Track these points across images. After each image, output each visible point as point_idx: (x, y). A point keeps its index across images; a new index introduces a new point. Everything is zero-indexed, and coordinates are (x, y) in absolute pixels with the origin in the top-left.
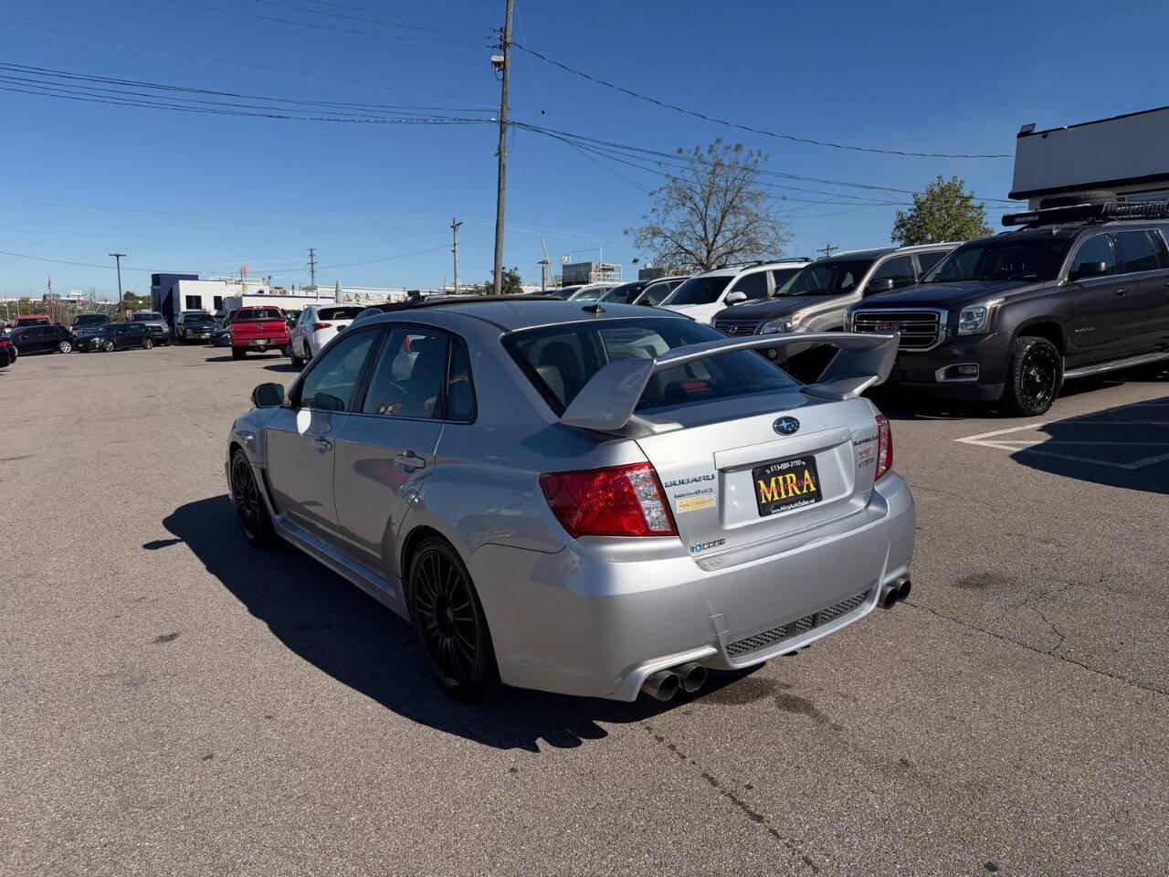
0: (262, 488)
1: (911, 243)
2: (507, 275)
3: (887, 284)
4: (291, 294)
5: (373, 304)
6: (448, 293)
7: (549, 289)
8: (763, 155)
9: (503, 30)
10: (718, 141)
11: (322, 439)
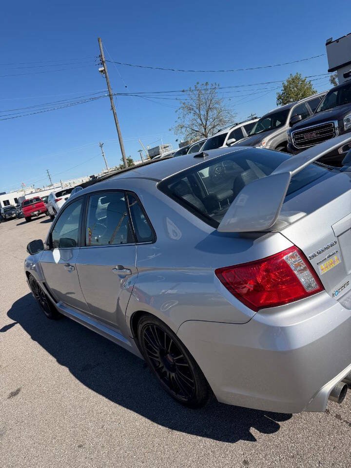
0: (46, 292)
1: (285, 104)
2: (128, 160)
3: (299, 118)
4: (43, 190)
5: (76, 185)
6: (105, 173)
7: (145, 161)
8: (217, 84)
9: (100, 56)
10: (198, 83)
11: (69, 265)
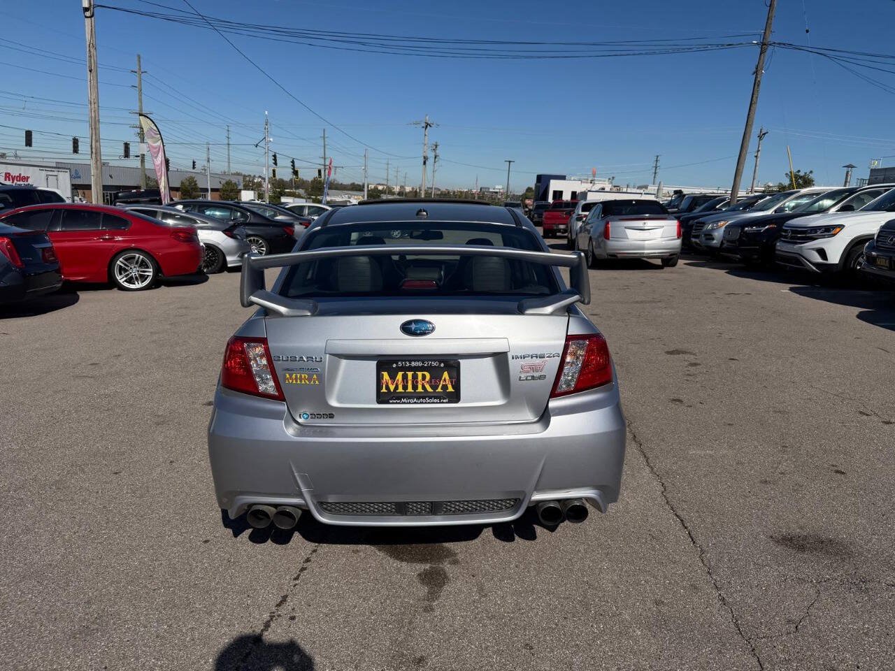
2: (801, 177)
4: (625, 190)
